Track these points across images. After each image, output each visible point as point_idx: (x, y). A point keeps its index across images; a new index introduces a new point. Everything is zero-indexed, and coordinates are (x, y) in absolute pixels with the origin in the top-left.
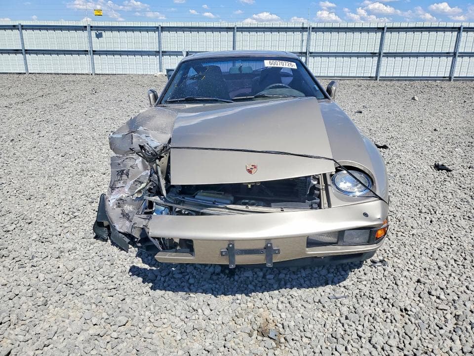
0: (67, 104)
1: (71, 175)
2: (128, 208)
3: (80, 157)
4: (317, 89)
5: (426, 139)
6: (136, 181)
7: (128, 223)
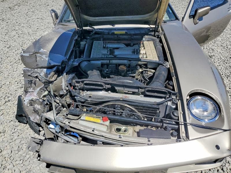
0: (16, 7)
1: (12, 63)
2: (38, 107)
3: (19, 48)
4: (171, 12)
5: (228, 36)
6: (41, 89)
7: (38, 117)
